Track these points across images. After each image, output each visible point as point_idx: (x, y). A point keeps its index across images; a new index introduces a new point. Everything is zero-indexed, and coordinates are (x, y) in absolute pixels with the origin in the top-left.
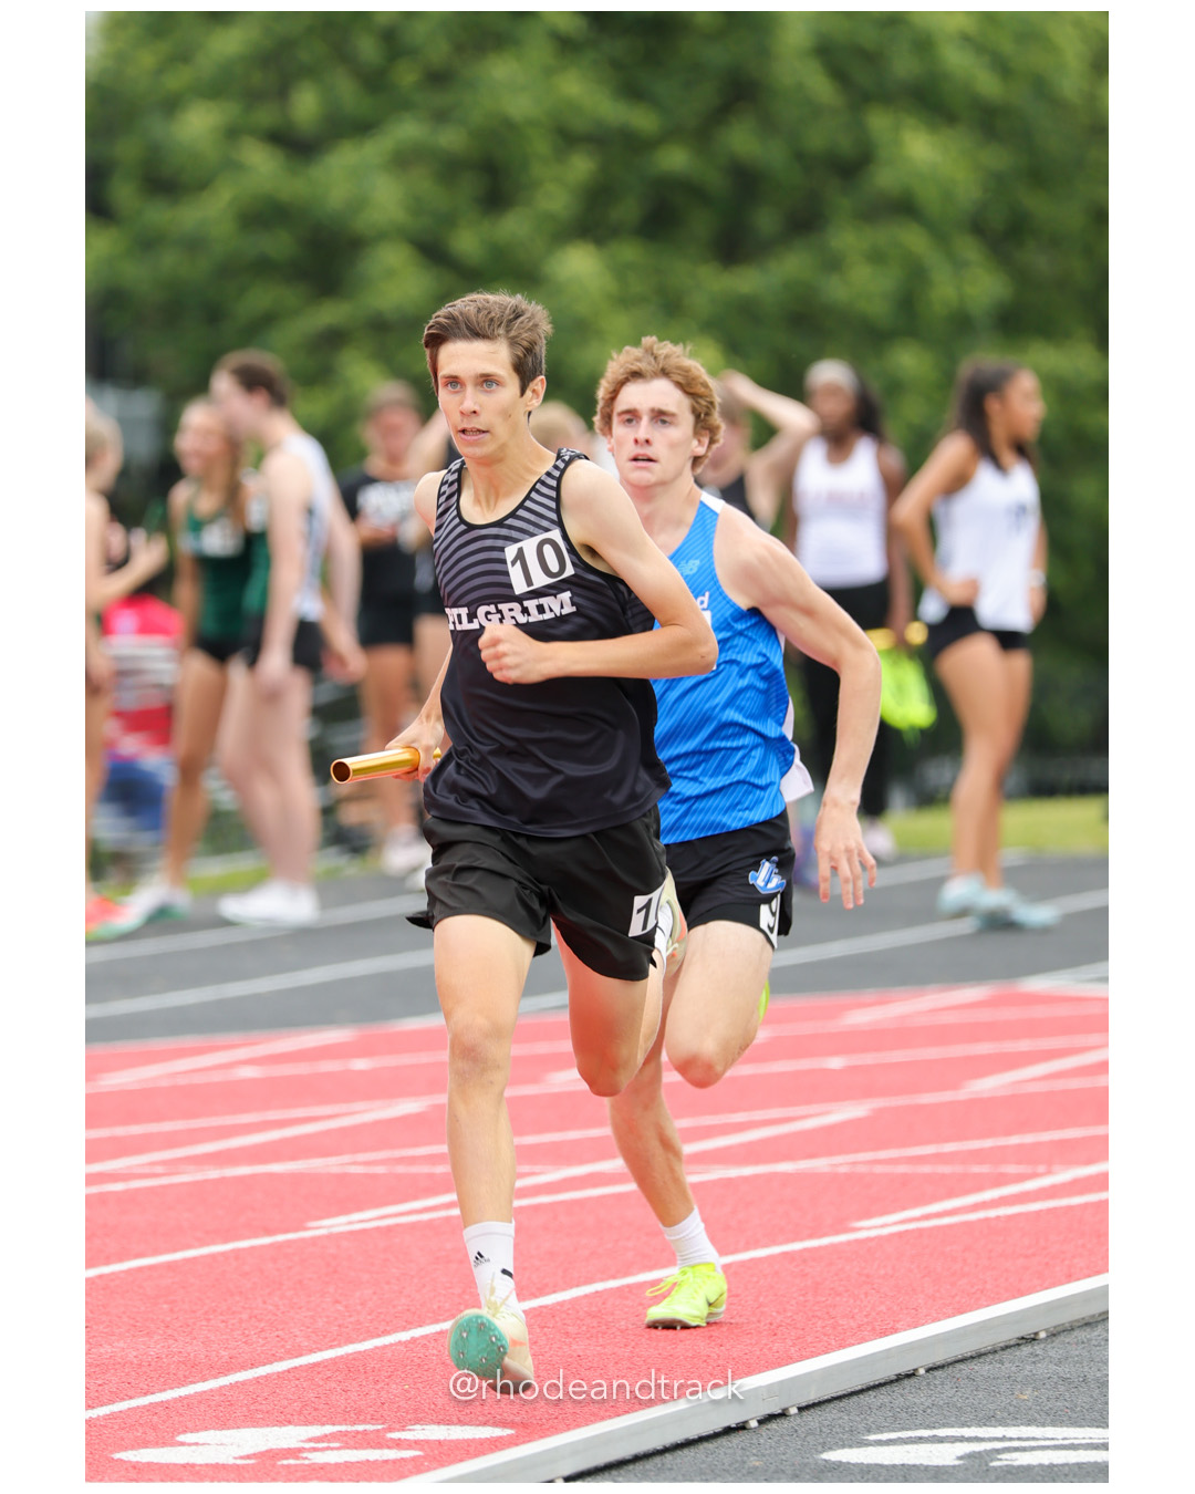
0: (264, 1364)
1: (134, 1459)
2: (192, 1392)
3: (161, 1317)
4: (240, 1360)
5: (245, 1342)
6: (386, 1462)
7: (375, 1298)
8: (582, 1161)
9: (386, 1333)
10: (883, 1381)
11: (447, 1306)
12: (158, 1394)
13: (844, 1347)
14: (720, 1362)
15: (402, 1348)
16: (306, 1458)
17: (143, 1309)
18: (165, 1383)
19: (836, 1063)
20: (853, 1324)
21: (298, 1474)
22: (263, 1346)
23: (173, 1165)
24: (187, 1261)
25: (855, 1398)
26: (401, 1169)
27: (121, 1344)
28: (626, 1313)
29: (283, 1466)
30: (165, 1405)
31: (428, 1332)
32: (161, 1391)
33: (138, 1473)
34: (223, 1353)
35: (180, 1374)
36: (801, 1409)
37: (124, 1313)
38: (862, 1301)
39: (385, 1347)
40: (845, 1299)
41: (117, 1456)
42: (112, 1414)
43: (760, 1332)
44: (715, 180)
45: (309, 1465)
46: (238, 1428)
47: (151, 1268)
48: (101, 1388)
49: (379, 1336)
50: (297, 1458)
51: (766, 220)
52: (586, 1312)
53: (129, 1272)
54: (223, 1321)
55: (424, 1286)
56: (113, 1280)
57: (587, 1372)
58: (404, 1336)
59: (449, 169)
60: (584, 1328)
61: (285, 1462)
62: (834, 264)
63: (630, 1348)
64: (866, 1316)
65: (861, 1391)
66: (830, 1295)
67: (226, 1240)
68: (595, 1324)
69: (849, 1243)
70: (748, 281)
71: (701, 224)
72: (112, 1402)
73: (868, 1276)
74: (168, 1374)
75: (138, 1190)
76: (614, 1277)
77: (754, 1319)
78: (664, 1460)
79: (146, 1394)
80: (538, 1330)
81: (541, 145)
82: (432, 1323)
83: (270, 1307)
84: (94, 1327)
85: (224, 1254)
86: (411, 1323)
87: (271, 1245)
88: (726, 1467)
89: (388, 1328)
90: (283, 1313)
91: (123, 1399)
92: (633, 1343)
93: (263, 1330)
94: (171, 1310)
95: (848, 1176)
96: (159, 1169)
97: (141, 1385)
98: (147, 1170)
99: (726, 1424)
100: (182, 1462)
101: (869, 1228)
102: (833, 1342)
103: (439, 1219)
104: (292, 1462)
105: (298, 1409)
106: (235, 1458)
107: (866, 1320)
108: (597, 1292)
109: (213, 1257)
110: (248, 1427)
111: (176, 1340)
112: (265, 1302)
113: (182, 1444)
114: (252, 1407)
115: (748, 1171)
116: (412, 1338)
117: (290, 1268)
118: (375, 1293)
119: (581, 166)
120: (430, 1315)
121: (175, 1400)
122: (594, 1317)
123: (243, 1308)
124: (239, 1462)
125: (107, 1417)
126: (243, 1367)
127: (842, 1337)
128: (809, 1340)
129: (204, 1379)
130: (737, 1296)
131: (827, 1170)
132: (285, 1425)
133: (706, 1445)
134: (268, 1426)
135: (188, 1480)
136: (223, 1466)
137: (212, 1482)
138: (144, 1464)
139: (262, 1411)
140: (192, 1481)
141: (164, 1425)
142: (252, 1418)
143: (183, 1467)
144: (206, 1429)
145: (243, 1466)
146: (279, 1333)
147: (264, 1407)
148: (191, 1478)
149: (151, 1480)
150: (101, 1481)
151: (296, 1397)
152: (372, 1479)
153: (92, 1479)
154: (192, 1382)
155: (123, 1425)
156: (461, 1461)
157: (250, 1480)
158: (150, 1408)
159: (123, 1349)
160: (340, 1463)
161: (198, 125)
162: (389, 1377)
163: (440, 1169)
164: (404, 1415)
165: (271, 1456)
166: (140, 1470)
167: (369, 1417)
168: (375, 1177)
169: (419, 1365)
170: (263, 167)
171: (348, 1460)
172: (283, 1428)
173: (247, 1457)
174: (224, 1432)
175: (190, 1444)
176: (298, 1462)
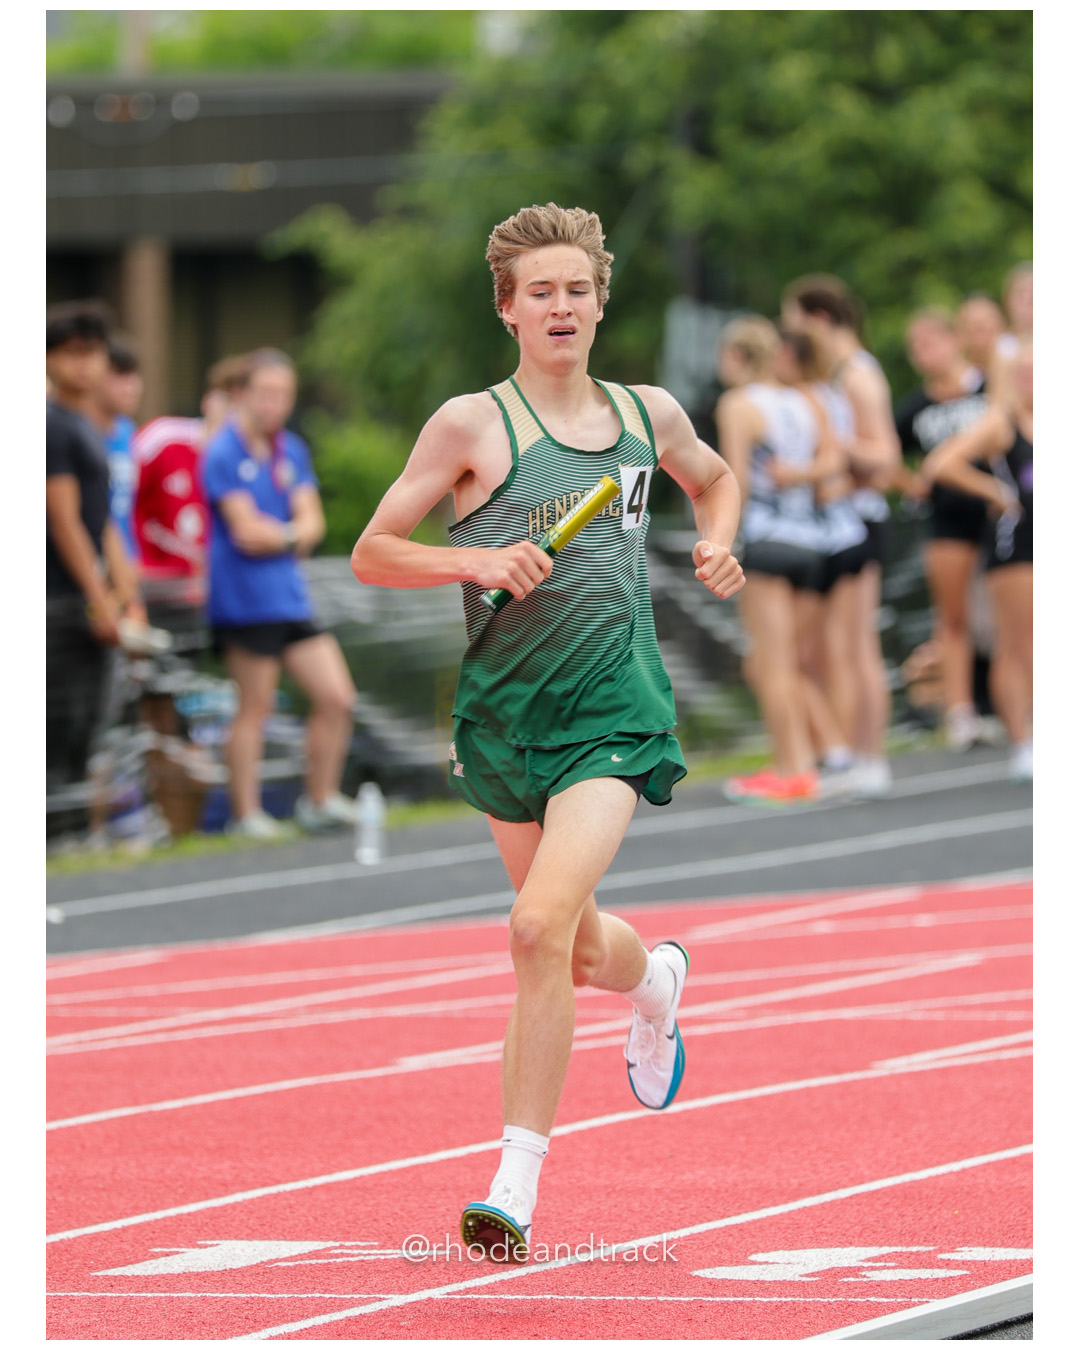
0: (830, 1191)
2: (764, 1216)
3: (738, 1148)
4: (808, 1187)
5: (813, 1172)
6: (937, 1279)
7: (930, 1132)
9: (939, 1163)
11: (994, 1139)
12: (733, 1218)
15: (953, 1177)
16: (865, 1276)
17: (722, 1140)
18: (740, 1207)
21: (857, 1291)
22: (829, 1174)
23: (753, 1011)
24: (761, 1097)
26: (958, 1016)
27: (702, 1172)
29: (844, 1283)
30: (739, 1227)
31: (977, 1163)
32: (736, 1214)
33: (714, 1288)
34: (793, 1181)
35: (754, 1199)
37: (705, 1144)
39: (938, 1177)
41: (695, 1273)
42: (692, 1235)
45: (866, 1283)
46: (805, 1248)
47: (730, 1103)
48: (682, 1212)
49: (933, 1166)
50: (857, 1277)
53: (712, 1107)
54: (793, 1152)
55: (975, 1122)
58: (956, 1167)
59: (1016, 114)
61: (846, 1280)
67: (800, 1078)
72: (692, 1224)
74: (743, 1199)
75: (721, 1034)
79: (722, 1217)
82: (981, 1155)
83: (837, 1140)
84: (679, 1157)
85: (796, 1092)
86: (962, 1155)
87: (840, 1084)
89: (941, 1159)
90: (848, 1145)
91: (701, 1222)
93: (829, 1161)
94: (747, 1142)
96: (739, 1015)
97: (718, 1209)
98: (728, 1015)
100: (753, 1279)
103: (993, 1061)
104: (852, 1279)
105: (858, 1232)
106: (801, 1276)
109: (787, 1095)
110: (813, 1247)
111: (751, 1169)
112: (831, 1136)
113: (754, 1263)
114: (818, 1230)
116: (963, 1168)
117: (855, 1104)
118: (930, 1128)
120: (978, 1147)
121: (749, 1223)
123: (813, 1140)
124: (804, 1279)
125: (687, 1238)
126: (810, 1194)
129: (775, 1204)
132: (846, 1246)
134: (831, 1246)
135: (758, 1296)
136: (791, 1283)
137: (779, 1297)
138: (719, 1281)
139: (827, 1234)
140: (761, 1296)
141: (738, 1245)
142: (817, 1240)
143: (754, 1282)
144: (776, 1249)
145: (808, 1283)
146: (844, 1163)
147: (828, 1230)
148: (761, 1293)
149: (725, 1295)
150: (680, 1295)
151: (857, 1221)
152: (923, 1296)
153: (671, 1294)
154: (764, 1207)
155: (701, 1246)
156: (1004, 1280)
157: (814, 1295)
158: (727, 1229)
159: (703, 1177)
160: (895, 1281)
161: (792, 75)
162: (941, 1203)
163: (992, 1016)
164: (953, 1237)
165: (833, 1274)
166: (715, 1286)
167: (922, 1239)
168: (933, 1023)
169: (968, 1193)
170: (850, 112)
171: (902, 1278)
172: (845, 1249)
173: (812, 1275)
174: (792, 1252)
175: (761, 1263)
176: (857, 1280)
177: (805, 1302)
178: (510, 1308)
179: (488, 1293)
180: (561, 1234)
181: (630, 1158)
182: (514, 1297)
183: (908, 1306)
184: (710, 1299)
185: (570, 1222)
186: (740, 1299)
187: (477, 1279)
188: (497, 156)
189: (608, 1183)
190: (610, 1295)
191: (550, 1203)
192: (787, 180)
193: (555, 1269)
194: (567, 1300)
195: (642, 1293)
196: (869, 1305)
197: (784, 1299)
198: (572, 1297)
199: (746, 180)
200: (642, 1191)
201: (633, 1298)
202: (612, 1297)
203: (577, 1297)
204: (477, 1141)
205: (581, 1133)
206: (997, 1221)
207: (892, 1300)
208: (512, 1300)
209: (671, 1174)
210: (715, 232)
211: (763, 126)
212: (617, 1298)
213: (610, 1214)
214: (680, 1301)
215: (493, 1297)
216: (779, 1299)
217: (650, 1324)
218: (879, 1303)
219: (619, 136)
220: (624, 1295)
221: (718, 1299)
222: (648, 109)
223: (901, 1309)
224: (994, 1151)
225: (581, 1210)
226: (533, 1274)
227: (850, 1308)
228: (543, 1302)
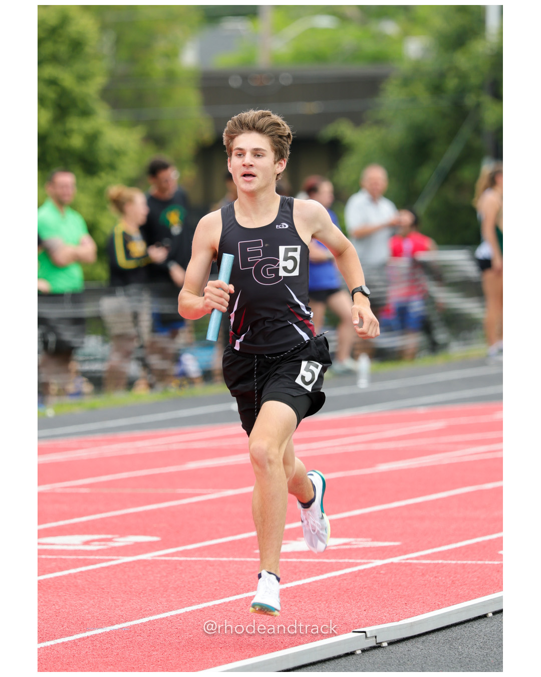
42: (498, 537)
48: (494, 528)
125: (496, 539)
150: (494, 561)
153: (491, 560)
178: (425, 566)
179: (416, 560)
181: (472, 506)
182: (426, 562)
187: (411, 554)
188: (413, 99)
189: (463, 516)
190: (465, 561)
193: (443, 550)
194: (448, 563)
195: (479, 560)
198: (450, 562)
200: (477, 519)
201: (475, 562)
203: (452, 562)
205: (452, 495)
212: (468, 562)
213: (464, 528)
214: (494, 564)
215: (419, 562)
219: (462, 91)
220: (471, 561)
222: (474, 80)
226: (434, 552)
228: (438, 564)
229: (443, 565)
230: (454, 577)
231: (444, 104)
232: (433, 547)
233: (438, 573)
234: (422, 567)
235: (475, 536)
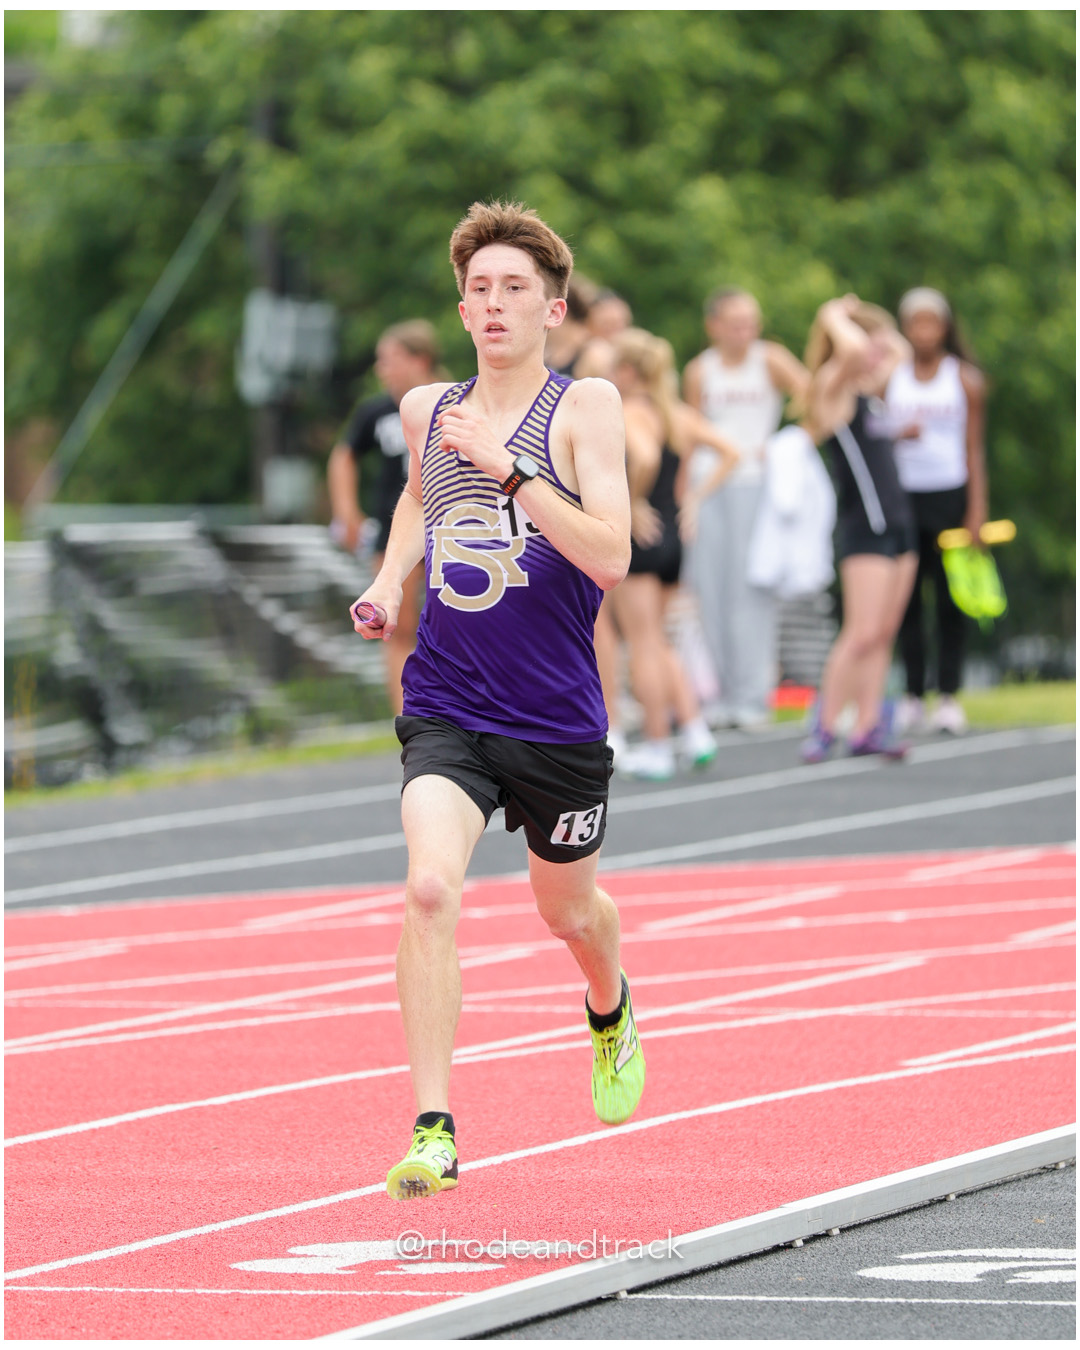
0: (371, 1184)
1: (248, 1269)
2: (305, 1208)
3: (283, 1140)
4: (349, 1180)
5: (355, 1164)
6: (472, 1273)
7: (473, 1125)
8: (667, 1003)
9: (480, 1157)
10: (917, 1206)
11: (537, 1133)
12: (275, 1210)
13: (886, 1174)
14: (775, 1186)
15: (494, 1171)
16: (401, 1269)
17: (267, 1132)
18: (281, 1200)
19: (899, 916)
20: (895, 1153)
21: (393, 1284)
22: (371, 1167)
23: (305, 1003)
24: (309, 1090)
25: (892, 1221)
26: (506, 1008)
27: (246, 1164)
28: (695, 1141)
29: (380, 1276)
30: (280, 1220)
31: (517, 1157)
32: (277, 1207)
33: (251, 1281)
34: (336, 1174)
35: (296, 1193)
36: (842, 1230)
37: (251, 1136)
38: (904, 1133)
39: (479, 1170)
40: (889, 1131)
41: (234, 1266)
42: (232, 1227)
43: (813, 1160)
44: (828, 122)
45: (402, 1276)
46: (343, 1241)
47: (277, 1096)
48: (224, 1204)
49: (474, 1159)
50: (394, 1269)
51: (874, 158)
52: (660, 1140)
53: (257, 1099)
54: (337, 1145)
55: (518, 1115)
56: (243, 1107)
57: (656, 1195)
58: (497, 1160)
59: (593, 110)
60: (657, 1154)
61: (382, 1273)
62: (933, 197)
63: (696, 1173)
64: (908, 1146)
65: (898, 1215)
66: (876, 1127)
67: (346, 1071)
68: (667, 1151)
69: (897, 1080)
70: (860, 212)
71: (816, 160)
72: (233, 1217)
73: (912, 1110)
74: (285, 1191)
75: (271, 1026)
76: (687, 1108)
77: (809, 1148)
78: (718, 1275)
79: (264, 1210)
80: (616, 1156)
81: (674, 89)
82: (522, 1148)
83: (381, 1133)
84: (224, 1149)
85: (343, 1084)
86: (504, 1148)
87: (386, 1077)
88: (773, 1282)
89: (483, 1153)
90: (391, 1138)
91: (243, 1215)
92: (699, 1169)
93: (372, 1153)
94: (292, 1135)
95: (902, 1019)
96: (292, 1006)
97: (260, 1201)
98: (281, 1007)
99: (775, 1243)
100: (291, 1272)
101: (916, 1067)
102: (876, 1170)
103: (537, 1054)
104: (388, 1273)
105: (397, 1225)
106: (338, 1269)
107: (907, 1150)
108: (671, 1122)
109: (333, 1086)
110: (352, 1240)
111: (294, 1161)
112: (375, 1128)
113: (293, 1256)
114: (357, 1223)
115: (813, 1013)
116: (504, 1162)
117: (400, 1097)
118: (473, 1121)
119: (710, 109)
120: (521, 1141)
121: (290, 1216)
122: (666, 1144)
123: (357, 1133)
124: (342, 1272)
125: (227, 1231)
126: (352, 1187)
127: (884, 1165)
128: (856, 1167)
129: (317, 1197)
130: (794, 1126)
131: (882, 1014)
132: (384, 1239)
133: (756, 1261)
134: (370, 1239)
135: (295, 1288)
136: (327, 1276)
137: (316, 1290)
138: (256, 1273)
139: (365, 1226)
140: (298, 1289)
141: (276, 1239)
142: (355, 1234)
143: (292, 1276)
144: (315, 1242)
145: (345, 1276)
146: (387, 1156)
147: (367, 1223)
148: (298, 1286)
149: (262, 1288)
150: (218, 1288)
151: (396, 1214)
152: (457, 1290)
153: (210, 1286)
154: (305, 1200)
155: (241, 1238)
156: (538, 1274)
157: (350, 1289)
158: (267, 1223)
159: (247, 1169)
160: (431, 1275)
161: (372, 68)
162: (481, 1196)
163: (540, 1009)
164: (491, 1231)
165: (371, 1267)
166: (253, 1279)
167: (460, 1232)
168: (481, 1015)
169: (508, 1186)
170: (429, 106)
171: (438, 1271)
172: (383, 1242)
173: (350, 1268)
174: (331, 1245)
175: (299, 1256)
176: (394, 1273)
177: (341, 1296)
178: (49, 1300)
179: (28, 1285)
180: (104, 1226)
181: (174, 1150)
182: (53, 1289)
183: (442, 1299)
184: (247, 1292)
185: (113, 1214)
186: (277, 1292)
187: (18, 1271)
188: (79, 143)
189: (152, 1175)
190: (149, 1287)
191: (94, 1195)
192: (367, 174)
193: (96, 1261)
194: (106, 1293)
195: (181, 1285)
196: (405, 1299)
197: (320, 1292)
198: (111, 1290)
199: (326, 174)
200: (185, 1184)
201: (171, 1291)
202: (151, 1290)
203: (117, 1290)
204: (24, 1133)
205: (128, 1123)
206: (535, 1215)
207: (427, 1294)
208: (51, 1293)
209: (215, 1166)
210: (293, 222)
211: (342, 119)
212: (156, 1290)
213: (152, 1206)
214: (217, 1294)
215: (33, 1289)
216: (315, 1292)
217: (187, 1317)
218: (414, 1297)
219: (197, 128)
220: (162, 1288)
221: (255, 1292)
222: (227, 101)
223: (435, 1303)
224: (534, 1146)
225: (126, 1202)
226: (73, 1266)
227: (386, 1302)
228: (82, 1294)
229: (95, 1299)
230: (118, 1328)
231: (154, 159)
232: (72, 1254)
233: (79, 1316)
234: (40, 1303)
235: (175, 1226)
